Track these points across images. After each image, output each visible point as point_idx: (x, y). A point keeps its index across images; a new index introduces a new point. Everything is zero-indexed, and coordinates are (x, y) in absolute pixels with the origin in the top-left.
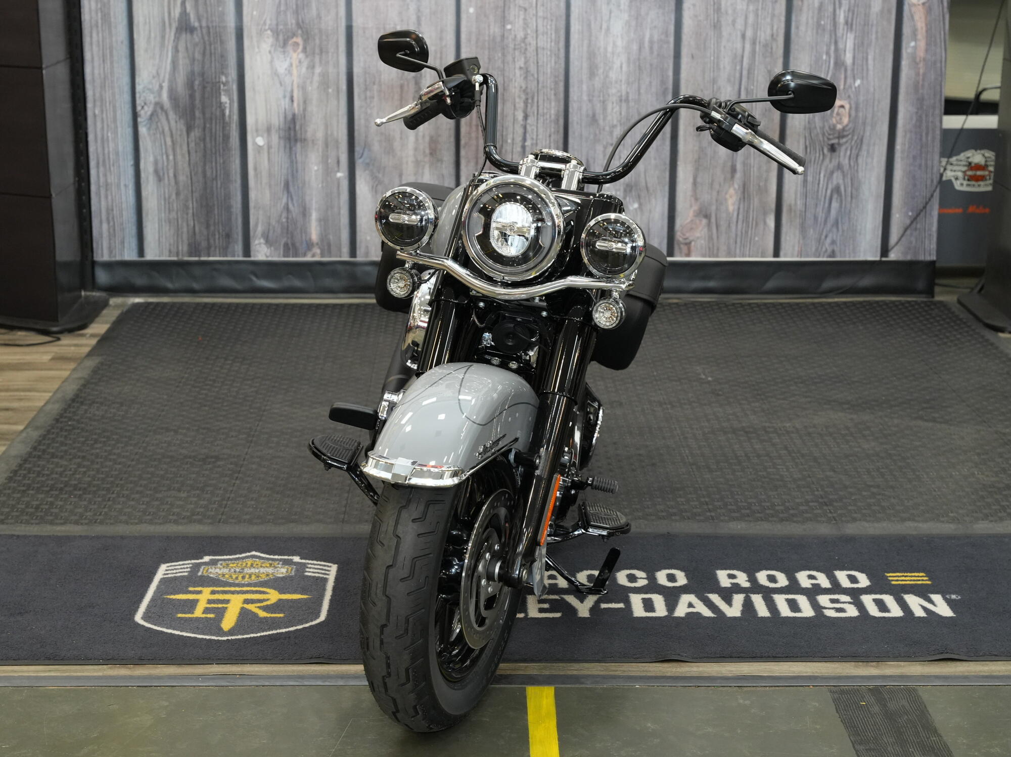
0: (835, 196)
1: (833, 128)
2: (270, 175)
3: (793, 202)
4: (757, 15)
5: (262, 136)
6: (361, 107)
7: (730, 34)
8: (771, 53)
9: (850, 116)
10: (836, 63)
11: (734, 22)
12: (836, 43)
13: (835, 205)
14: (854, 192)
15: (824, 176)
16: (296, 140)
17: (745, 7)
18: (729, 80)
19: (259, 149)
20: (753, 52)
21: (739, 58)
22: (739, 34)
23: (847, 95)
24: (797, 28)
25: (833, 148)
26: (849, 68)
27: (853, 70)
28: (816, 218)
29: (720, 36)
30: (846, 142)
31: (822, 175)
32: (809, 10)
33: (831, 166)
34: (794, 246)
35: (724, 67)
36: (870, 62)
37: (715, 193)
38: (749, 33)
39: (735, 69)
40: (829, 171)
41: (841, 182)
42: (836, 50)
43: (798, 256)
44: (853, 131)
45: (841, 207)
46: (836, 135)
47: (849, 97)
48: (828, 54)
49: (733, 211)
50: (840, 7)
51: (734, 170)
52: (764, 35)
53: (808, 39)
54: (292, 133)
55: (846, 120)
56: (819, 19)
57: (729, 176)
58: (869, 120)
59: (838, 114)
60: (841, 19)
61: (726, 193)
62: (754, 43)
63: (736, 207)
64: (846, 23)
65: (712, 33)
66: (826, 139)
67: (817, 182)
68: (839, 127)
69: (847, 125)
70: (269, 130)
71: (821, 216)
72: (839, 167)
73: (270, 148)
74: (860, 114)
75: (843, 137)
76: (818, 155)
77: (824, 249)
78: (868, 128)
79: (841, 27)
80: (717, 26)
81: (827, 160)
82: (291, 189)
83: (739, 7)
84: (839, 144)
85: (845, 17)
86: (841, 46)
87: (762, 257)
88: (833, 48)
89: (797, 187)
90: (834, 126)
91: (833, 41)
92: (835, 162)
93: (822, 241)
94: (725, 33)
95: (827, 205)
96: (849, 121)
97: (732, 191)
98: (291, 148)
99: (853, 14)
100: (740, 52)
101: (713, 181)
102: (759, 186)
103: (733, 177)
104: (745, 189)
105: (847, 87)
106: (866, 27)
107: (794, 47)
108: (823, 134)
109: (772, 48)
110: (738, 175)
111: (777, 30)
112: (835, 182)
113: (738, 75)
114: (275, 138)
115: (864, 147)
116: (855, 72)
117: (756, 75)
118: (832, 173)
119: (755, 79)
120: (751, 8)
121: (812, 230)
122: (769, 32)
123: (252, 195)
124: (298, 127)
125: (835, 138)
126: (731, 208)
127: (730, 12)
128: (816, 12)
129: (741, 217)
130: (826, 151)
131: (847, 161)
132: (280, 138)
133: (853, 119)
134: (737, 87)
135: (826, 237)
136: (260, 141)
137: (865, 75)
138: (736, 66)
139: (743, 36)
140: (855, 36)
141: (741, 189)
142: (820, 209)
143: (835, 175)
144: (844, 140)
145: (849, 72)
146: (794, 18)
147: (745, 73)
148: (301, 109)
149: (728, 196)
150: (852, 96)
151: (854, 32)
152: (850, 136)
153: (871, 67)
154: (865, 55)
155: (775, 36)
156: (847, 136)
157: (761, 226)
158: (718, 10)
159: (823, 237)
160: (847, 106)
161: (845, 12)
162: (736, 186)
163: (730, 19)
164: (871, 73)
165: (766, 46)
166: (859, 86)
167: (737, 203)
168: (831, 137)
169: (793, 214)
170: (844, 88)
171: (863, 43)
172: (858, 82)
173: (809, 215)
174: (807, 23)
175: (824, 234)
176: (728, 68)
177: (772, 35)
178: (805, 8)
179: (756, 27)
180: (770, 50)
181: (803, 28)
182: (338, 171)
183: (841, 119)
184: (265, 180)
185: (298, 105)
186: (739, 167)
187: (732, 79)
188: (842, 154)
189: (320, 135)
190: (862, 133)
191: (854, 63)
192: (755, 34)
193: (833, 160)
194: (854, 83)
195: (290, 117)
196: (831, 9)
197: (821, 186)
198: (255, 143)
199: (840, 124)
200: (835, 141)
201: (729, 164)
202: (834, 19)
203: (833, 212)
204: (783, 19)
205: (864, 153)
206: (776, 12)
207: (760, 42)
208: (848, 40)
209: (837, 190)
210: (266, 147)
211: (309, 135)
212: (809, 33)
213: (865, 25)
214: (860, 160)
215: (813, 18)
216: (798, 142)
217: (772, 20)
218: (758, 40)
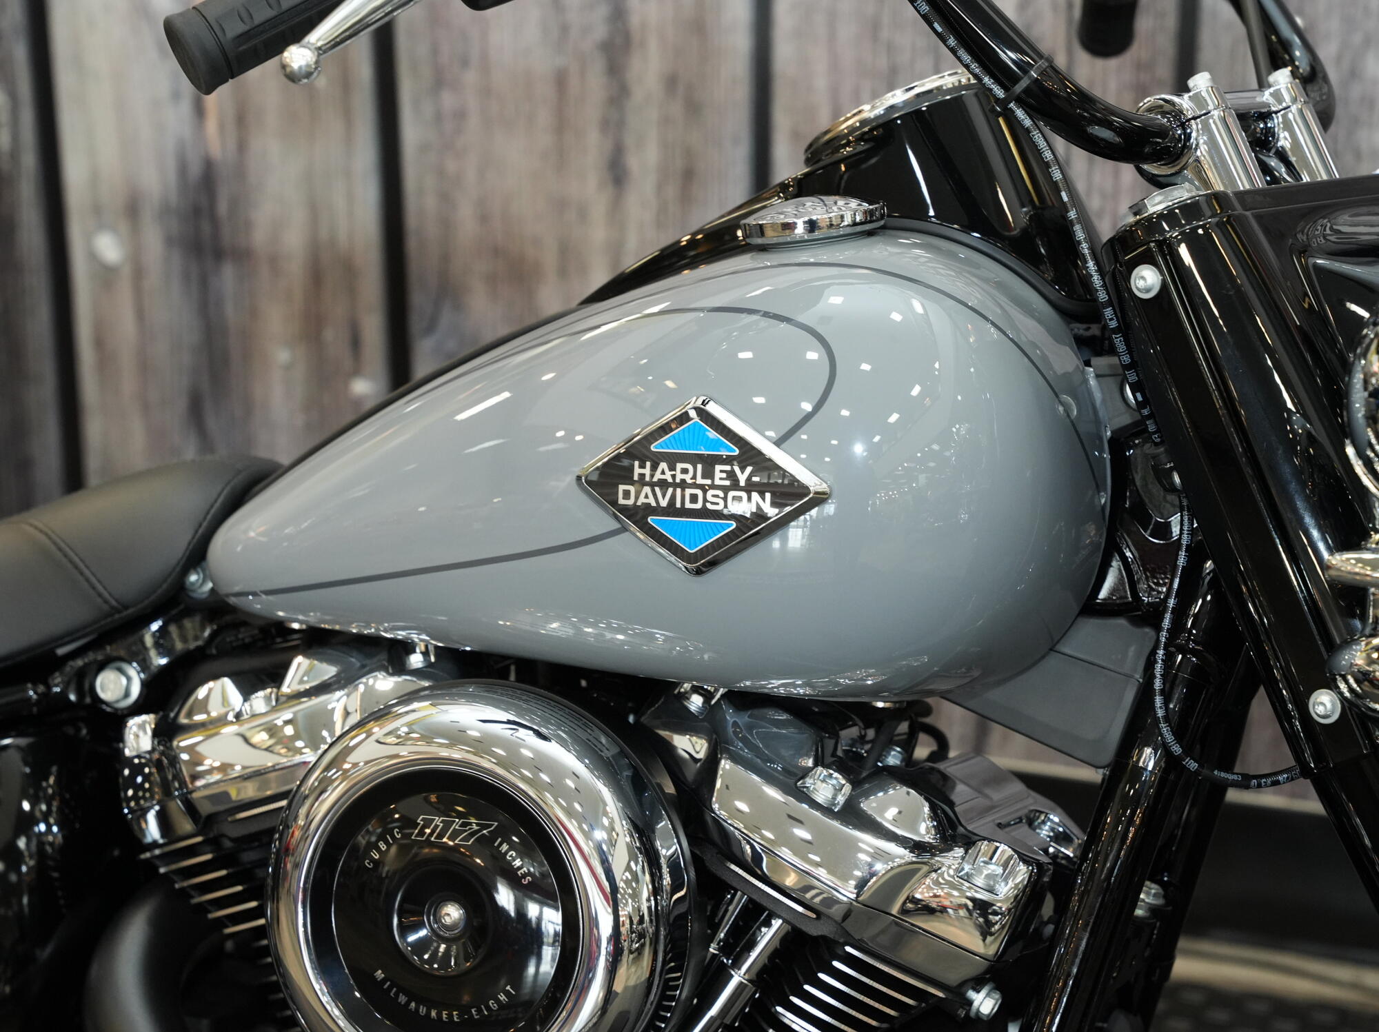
2: (144, 366)
5: (114, 229)
6: (424, 148)
16: (219, 254)
19: (106, 275)
54: (206, 228)
70: (132, 210)
73: (138, 273)
82: (212, 423)
98: (204, 282)
114: (153, 240)
123: (94, 430)
124: (223, 208)
132: (169, 241)
136: (109, 248)
148: (232, 145)
182: (356, 372)
184: (128, 383)
185: (222, 127)
189: (294, 240)
195: (195, 169)
198: (93, 256)
210: (126, 272)
211: (259, 237)
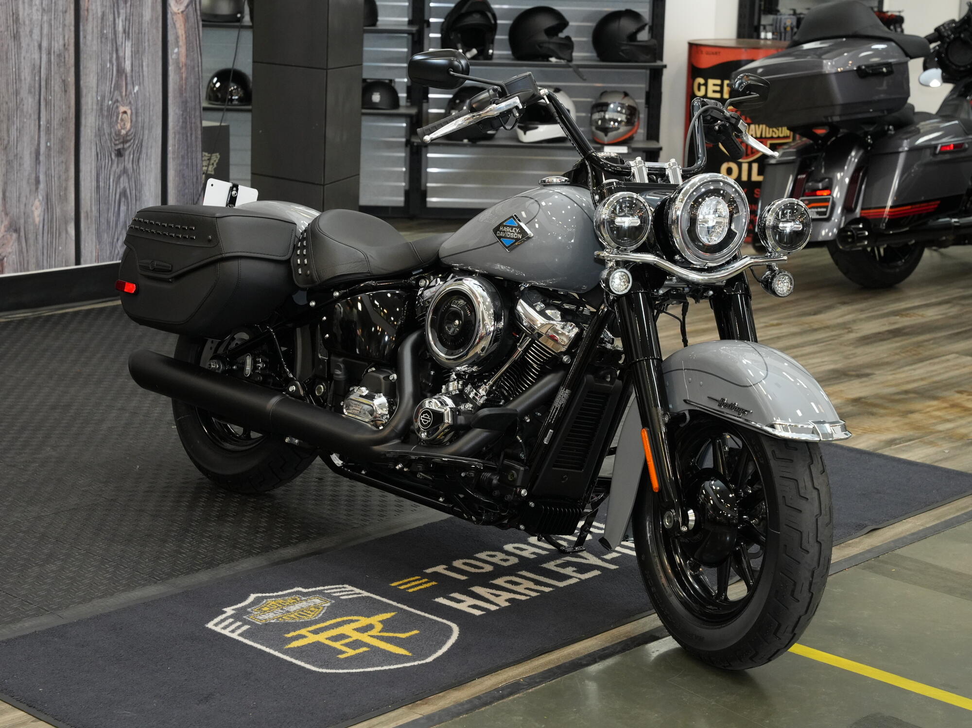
0: (123, 199)
1: (118, 134)
3: (89, 209)
4: (50, 25)
7: (28, 45)
8: (65, 62)
9: (131, 121)
10: (118, 71)
11: (31, 32)
12: (117, 50)
13: (123, 208)
14: (138, 195)
15: (113, 181)
17: (40, 17)
18: (30, 92)
20: (49, 61)
21: (37, 67)
22: (36, 44)
23: (128, 101)
24: (85, 37)
25: (120, 154)
26: (129, 75)
27: (132, 77)
28: (108, 222)
29: (19, 47)
30: (129, 146)
31: (111, 180)
32: (93, 19)
33: (118, 171)
34: (92, 253)
35: (25, 79)
36: (145, 69)
37: (22, 207)
38: (45, 44)
39: (35, 80)
40: (116, 176)
41: (127, 185)
42: (118, 58)
43: (95, 262)
44: (135, 136)
45: (128, 209)
46: (121, 140)
47: (130, 103)
48: (111, 61)
49: (39, 222)
50: (119, 17)
51: (38, 182)
52: (57, 46)
53: (95, 48)
55: (128, 126)
56: (102, 28)
57: (34, 188)
58: (146, 125)
59: (122, 120)
60: (120, 28)
61: (32, 206)
62: (49, 53)
63: (42, 218)
64: (124, 31)
65: (13, 44)
66: (113, 145)
67: (108, 187)
68: (123, 132)
69: (129, 130)
71: (113, 219)
72: (125, 171)
74: (140, 119)
75: (127, 141)
76: (107, 161)
77: (116, 252)
78: (146, 132)
79: (120, 35)
80: (16, 37)
81: (115, 165)
83: (35, 18)
84: (123, 148)
85: (123, 25)
86: (121, 54)
87: (66, 266)
88: (114, 56)
89: (91, 194)
90: (120, 131)
91: (115, 49)
92: (121, 167)
93: (114, 243)
94: (24, 45)
95: (116, 209)
96: (131, 127)
97: (37, 203)
99: (129, 23)
100: (38, 62)
101: (20, 194)
102: (60, 196)
103: (37, 189)
104: (48, 199)
105: (128, 93)
106: (140, 35)
107: (83, 56)
108: (111, 140)
109: (65, 58)
110: (42, 186)
111: (68, 39)
112: (122, 186)
113: (37, 86)
115: (144, 151)
116: (134, 78)
117: (52, 85)
118: (119, 177)
119: (52, 88)
120: (45, 18)
121: (106, 235)
122: (61, 42)
125: (120, 143)
126: (37, 220)
127: (27, 22)
128: (100, 21)
129: (46, 227)
130: (113, 156)
131: (130, 165)
133: (134, 124)
134: (37, 97)
135: (118, 240)
137: (141, 80)
138: (35, 77)
139: (40, 47)
140: (132, 44)
141: (45, 200)
142: (111, 214)
143: (122, 179)
144: (128, 145)
145: (129, 79)
146: (81, 28)
147: (43, 83)
149: (34, 208)
150: (132, 102)
151: (131, 40)
152: (132, 141)
153: (145, 73)
154: (140, 61)
155: (66, 46)
156: (130, 140)
157: (64, 235)
158: (16, 20)
159: (115, 240)
160: (129, 112)
161: (122, 21)
162: (40, 198)
163: (28, 29)
164: (146, 79)
165: (59, 55)
166: (137, 91)
167: (42, 214)
168: (117, 142)
169: (89, 220)
170: (126, 95)
171: (138, 51)
172: (136, 88)
173: (103, 220)
174: (93, 32)
175: (116, 237)
176: (28, 79)
177: (64, 45)
178: (90, 18)
179: (50, 38)
180: (63, 60)
181: (89, 37)
183: (124, 124)
186: (42, 177)
187: (33, 90)
188: (126, 158)
190: (141, 137)
191: (132, 70)
192: (50, 45)
193: (120, 165)
194: (134, 89)
196: (111, 18)
197: (111, 191)
199: (124, 129)
200: (120, 146)
201: (33, 176)
202: (114, 27)
203: (122, 215)
204: (73, 28)
205: (143, 156)
206: (67, 22)
207: (54, 52)
208: (126, 48)
209: (124, 194)
212: (95, 42)
213: (139, 34)
214: (141, 164)
215: (97, 27)
216: (91, 149)
217: (63, 30)
218: (52, 51)
